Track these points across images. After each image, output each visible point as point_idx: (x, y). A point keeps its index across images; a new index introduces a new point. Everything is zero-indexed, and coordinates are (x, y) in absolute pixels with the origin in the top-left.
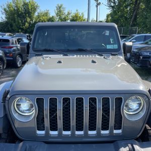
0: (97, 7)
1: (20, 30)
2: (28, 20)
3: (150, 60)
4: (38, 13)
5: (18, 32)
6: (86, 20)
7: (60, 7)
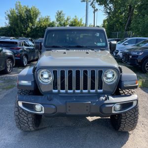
0: (94, 12)
1: (22, 35)
2: (30, 25)
3: (137, 59)
4: (40, 19)
5: (21, 36)
6: (84, 25)
7: (60, 14)
